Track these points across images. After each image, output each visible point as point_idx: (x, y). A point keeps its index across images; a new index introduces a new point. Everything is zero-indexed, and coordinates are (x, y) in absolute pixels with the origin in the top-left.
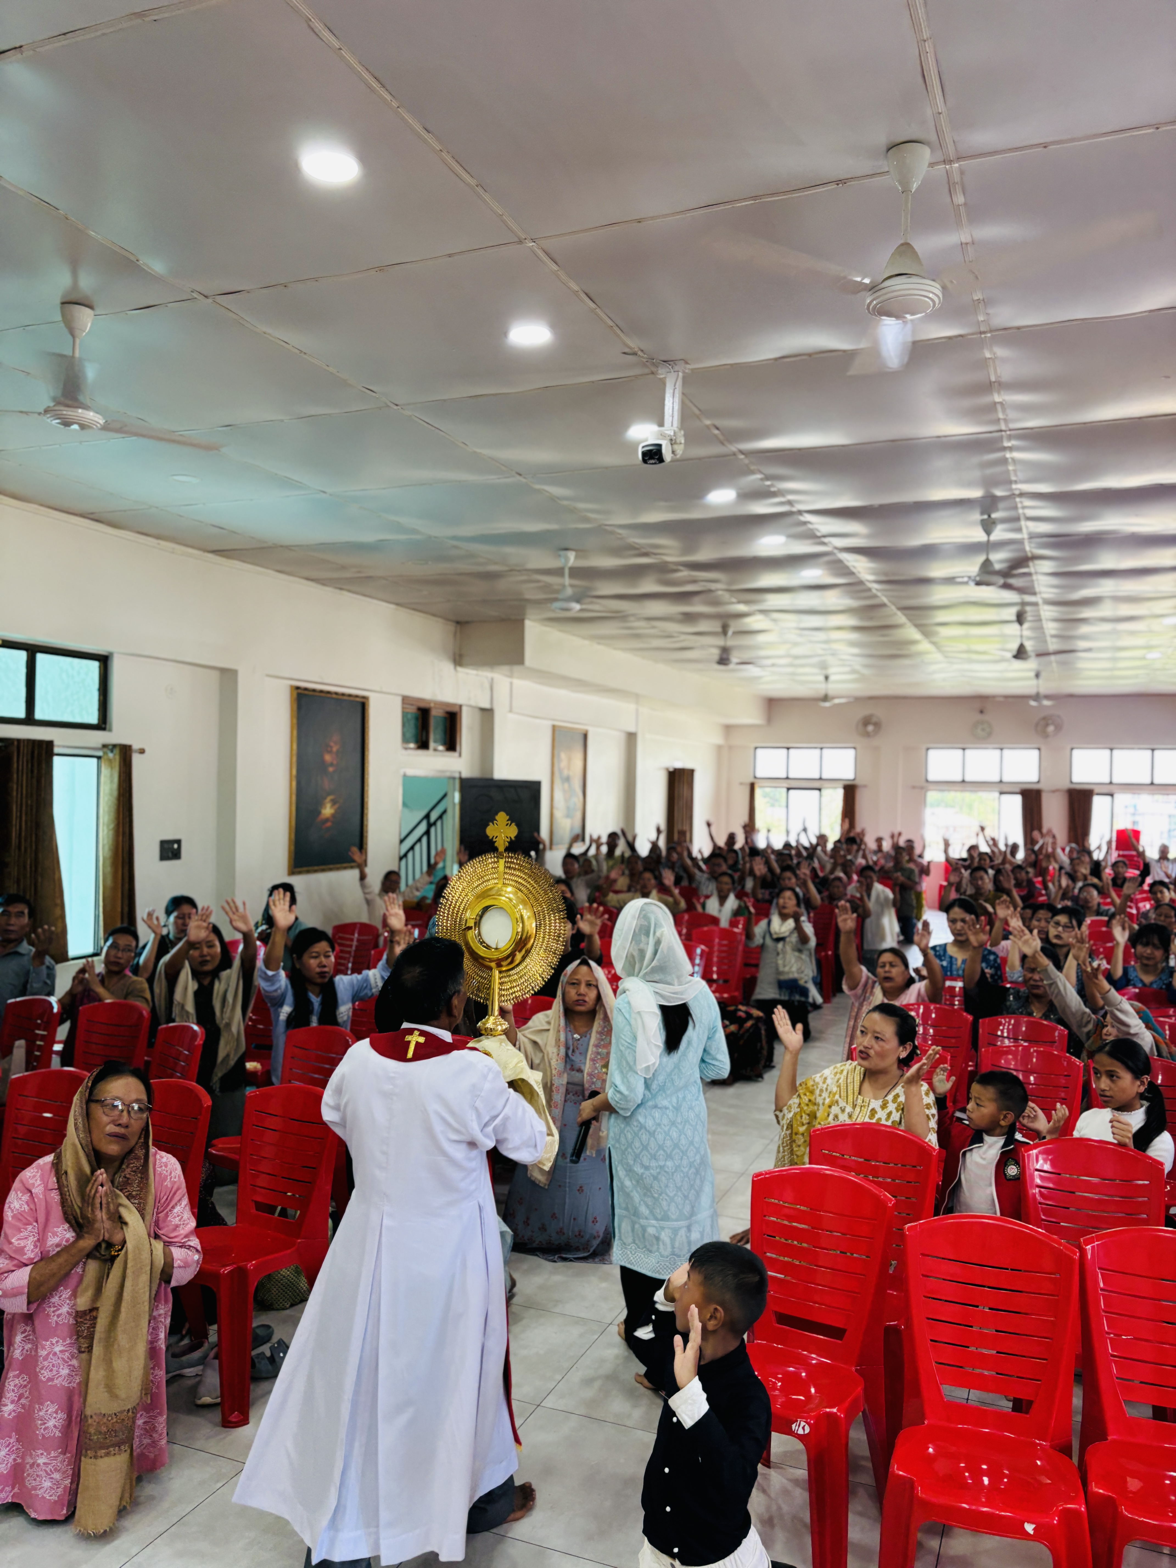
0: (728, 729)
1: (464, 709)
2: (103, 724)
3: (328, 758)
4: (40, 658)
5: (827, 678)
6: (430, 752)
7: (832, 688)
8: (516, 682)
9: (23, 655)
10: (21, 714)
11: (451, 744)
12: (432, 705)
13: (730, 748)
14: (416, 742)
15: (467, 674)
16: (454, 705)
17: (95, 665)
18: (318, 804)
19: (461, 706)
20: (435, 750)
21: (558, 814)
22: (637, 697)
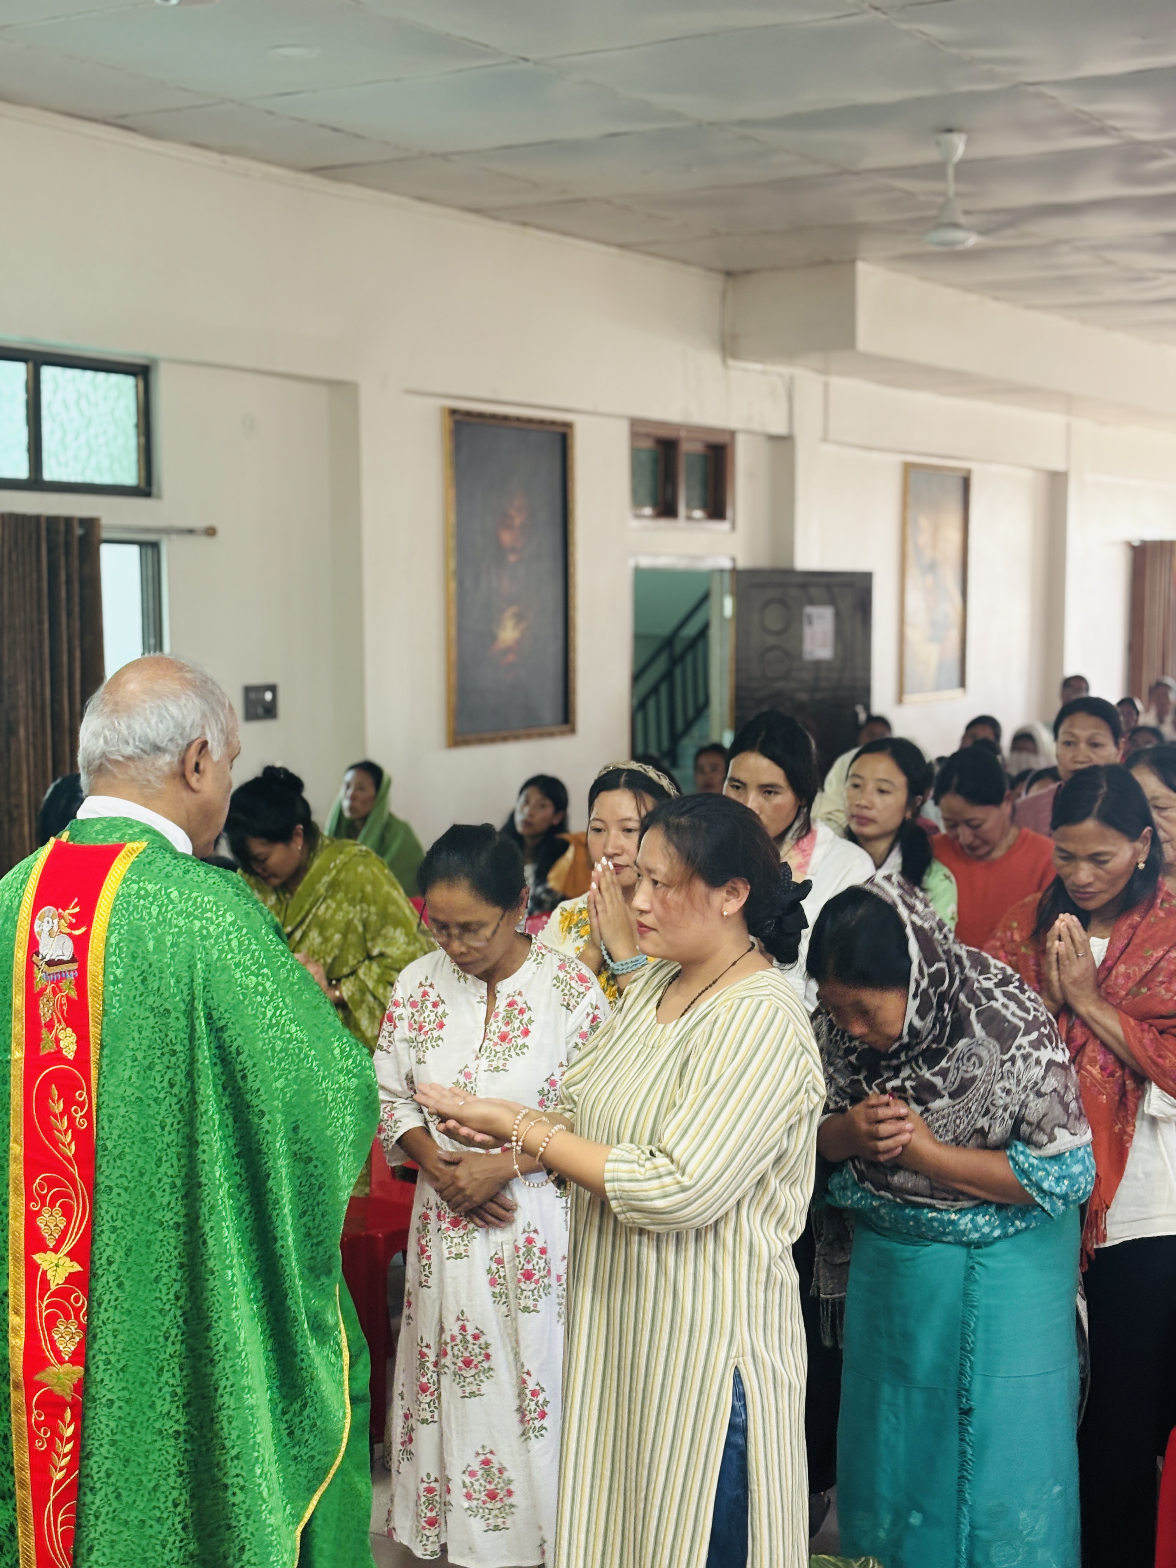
1: (740, 440)
3: (506, 538)
6: (681, 521)
9: (22, 371)
10: (23, 472)
11: (717, 507)
12: (683, 434)
14: (655, 505)
15: (746, 370)
16: (723, 431)
17: (130, 383)
18: (494, 622)
19: (732, 434)
20: (689, 518)
22: (1068, 401)
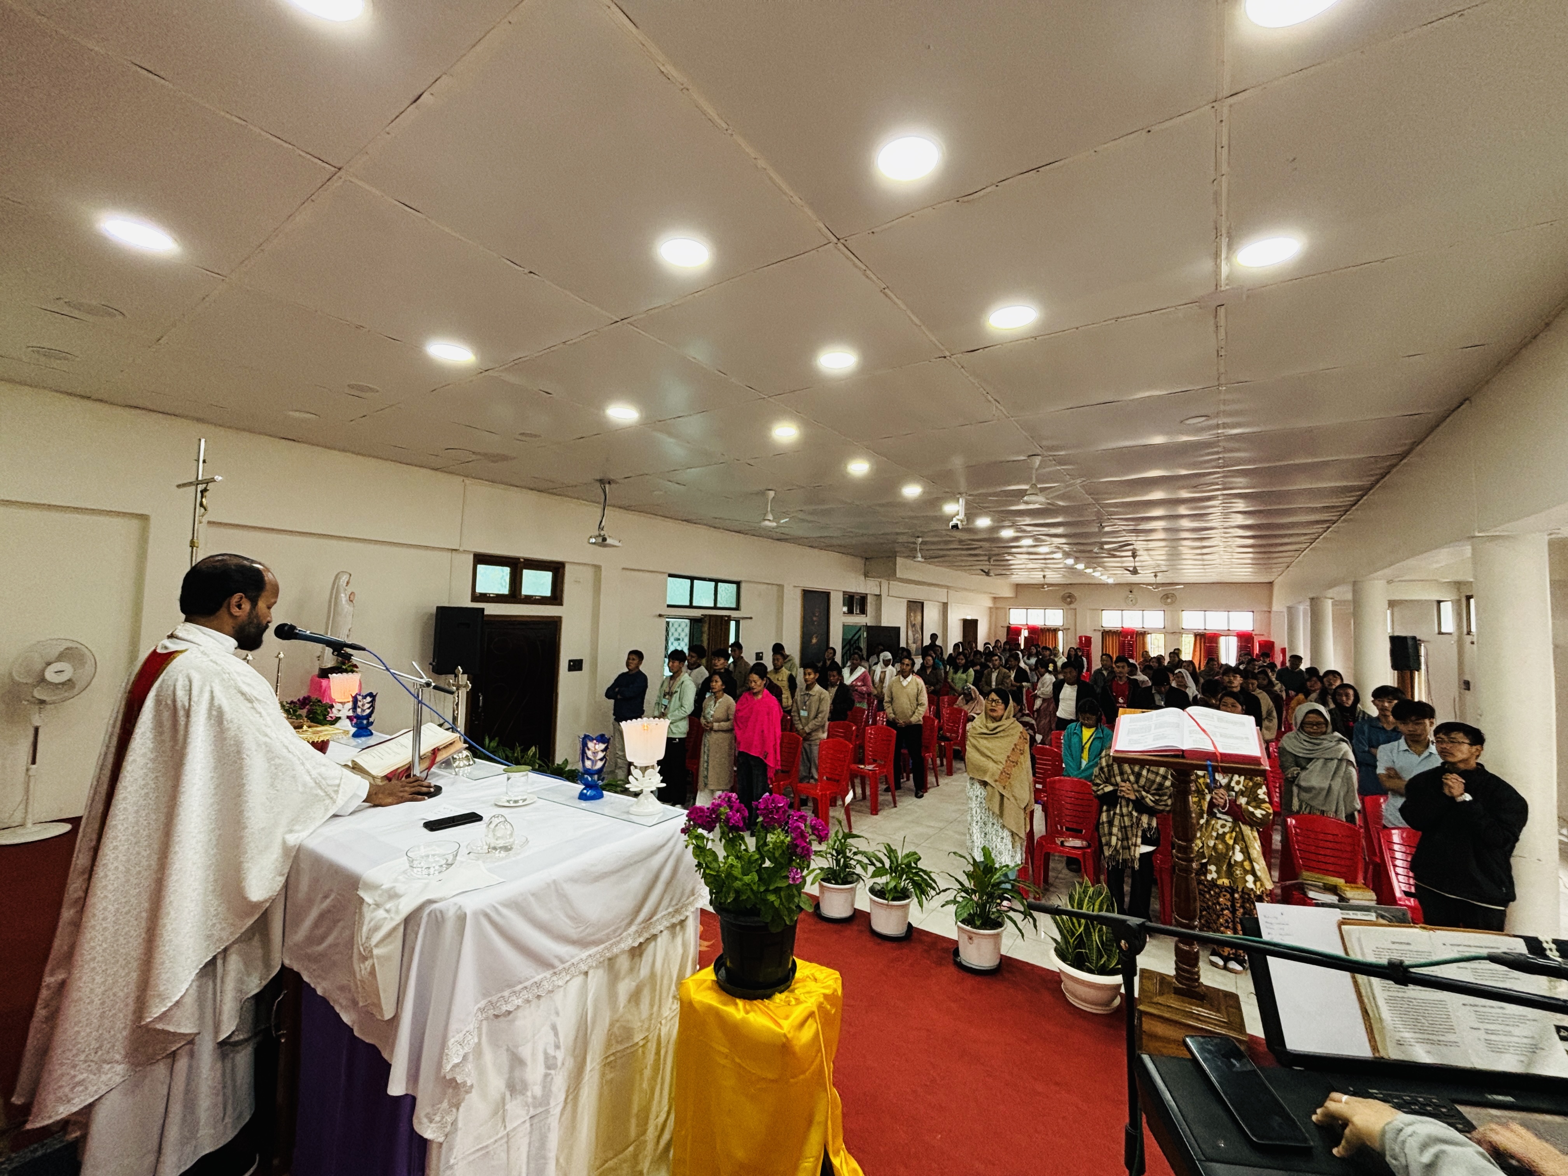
0: (995, 599)
1: (869, 597)
2: (737, 608)
3: (815, 619)
4: (720, 584)
5: (1044, 577)
6: (855, 615)
7: (1047, 581)
8: (891, 582)
9: (713, 584)
10: (712, 605)
11: (863, 611)
12: (856, 594)
13: (997, 608)
14: (849, 610)
15: (870, 580)
16: (865, 594)
17: (735, 586)
18: (811, 638)
19: (867, 594)
20: (856, 613)
21: (910, 642)
22: (948, 587)
